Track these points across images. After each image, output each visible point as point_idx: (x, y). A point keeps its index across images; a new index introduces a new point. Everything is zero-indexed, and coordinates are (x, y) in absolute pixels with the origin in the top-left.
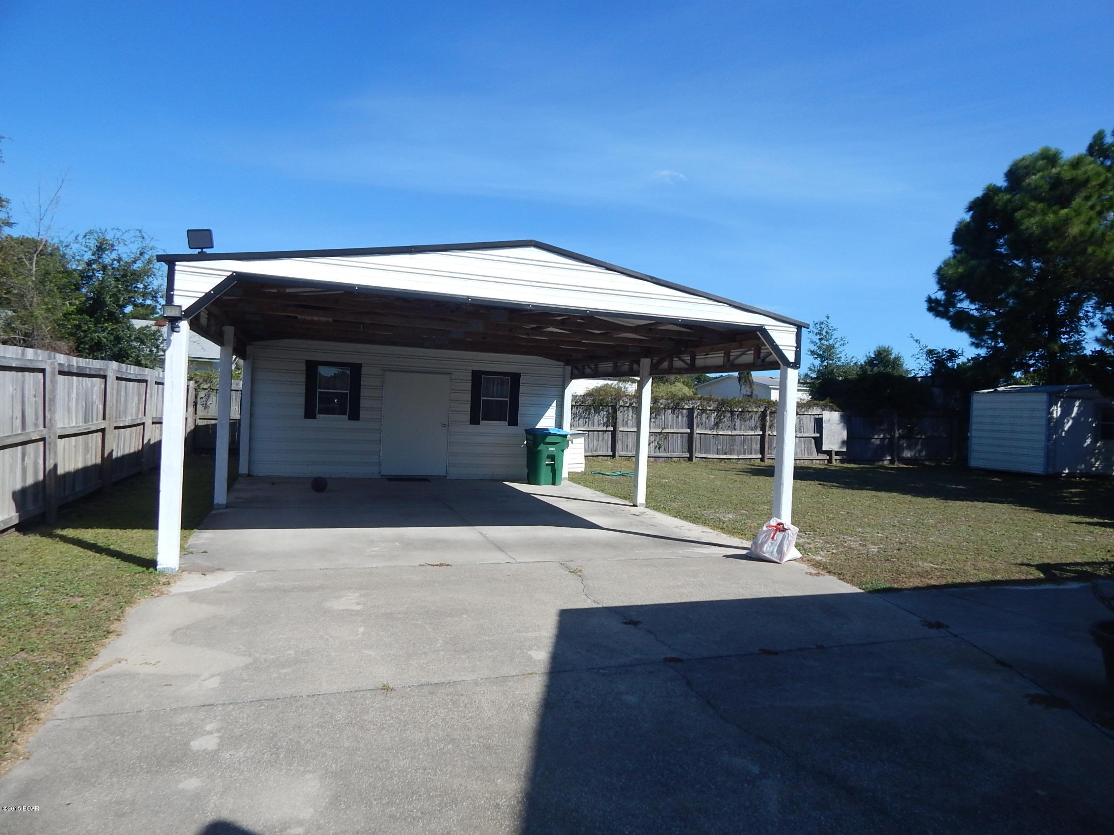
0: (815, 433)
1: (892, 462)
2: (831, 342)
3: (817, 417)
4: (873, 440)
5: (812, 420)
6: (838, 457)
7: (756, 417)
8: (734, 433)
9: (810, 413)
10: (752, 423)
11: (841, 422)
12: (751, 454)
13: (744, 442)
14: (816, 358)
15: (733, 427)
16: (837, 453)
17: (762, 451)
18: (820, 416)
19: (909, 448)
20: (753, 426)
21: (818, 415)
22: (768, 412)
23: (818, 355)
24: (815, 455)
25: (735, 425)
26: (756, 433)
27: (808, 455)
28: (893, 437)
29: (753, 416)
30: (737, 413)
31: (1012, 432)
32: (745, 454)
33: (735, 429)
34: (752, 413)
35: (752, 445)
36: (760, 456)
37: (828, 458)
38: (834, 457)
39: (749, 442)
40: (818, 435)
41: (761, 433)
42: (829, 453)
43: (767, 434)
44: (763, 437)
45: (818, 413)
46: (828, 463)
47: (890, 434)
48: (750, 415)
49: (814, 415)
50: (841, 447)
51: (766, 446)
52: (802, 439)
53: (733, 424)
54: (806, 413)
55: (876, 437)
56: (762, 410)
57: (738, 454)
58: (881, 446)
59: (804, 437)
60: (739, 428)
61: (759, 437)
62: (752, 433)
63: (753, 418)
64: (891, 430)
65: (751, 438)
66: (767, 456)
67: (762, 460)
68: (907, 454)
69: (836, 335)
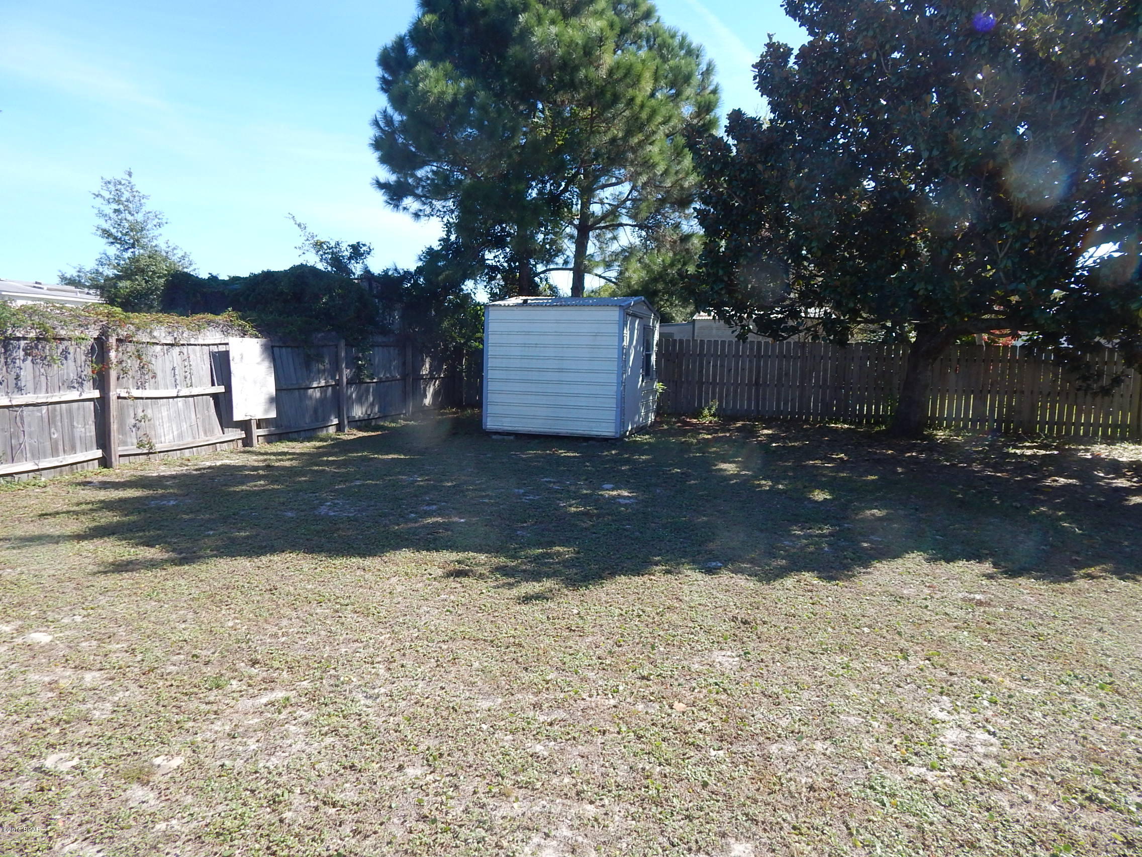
0: (213, 384)
1: (340, 428)
2: (140, 217)
3: (215, 349)
4: (310, 391)
5: (207, 358)
6: (262, 432)
7: (79, 355)
8: (19, 399)
9: (201, 342)
10: (70, 369)
11: (263, 360)
12: (73, 449)
13: (51, 421)
14: (112, 243)
15: (12, 382)
16: (260, 423)
17: (103, 439)
18: (222, 348)
19: (360, 400)
20: (73, 376)
21: (216, 345)
22: (113, 340)
23: (116, 238)
24: (218, 435)
25: (17, 378)
26: (84, 396)
27: (205, 433)
28: (339, 383)
29: (71, 350)
30: (23, 343)
31: (561, 370)
32: (55, 453)
33: (20, 389)
34: (66, 343)
35: (73, 426)
36: (99, 453)
37: (244, 436)
38: (257, 432)
39: (66, 421)
40: (221, 389)
41: (96, 394)
42: (245, 425)
43: (113, 395)
44: (102, 407)
45: (218, 342)
46: (244, 446)
47: (333, 378)
48: (62, 347)
49: (209, 345)
50: (267, 411)
51: (114, 427)
52: (191, 399)
53: (13, 375)
54: (192, 341)
55: (315, 385)
56: (96, 334)
57: (37, 454)
58: (322, 401)
59: (193, 396)
60: (30, 385)
61: (91, 405)
62: (74, 395)
63: (71, 357)
64: (336, 368)
65: (70, 412)
66: (117, 449)
67: (105, 462)
68: (358, 412)
69: (149, 206)
